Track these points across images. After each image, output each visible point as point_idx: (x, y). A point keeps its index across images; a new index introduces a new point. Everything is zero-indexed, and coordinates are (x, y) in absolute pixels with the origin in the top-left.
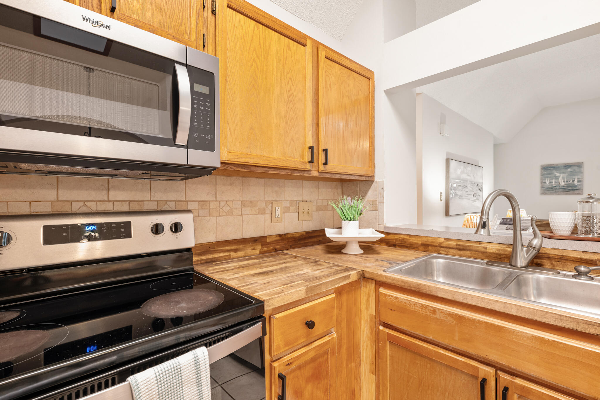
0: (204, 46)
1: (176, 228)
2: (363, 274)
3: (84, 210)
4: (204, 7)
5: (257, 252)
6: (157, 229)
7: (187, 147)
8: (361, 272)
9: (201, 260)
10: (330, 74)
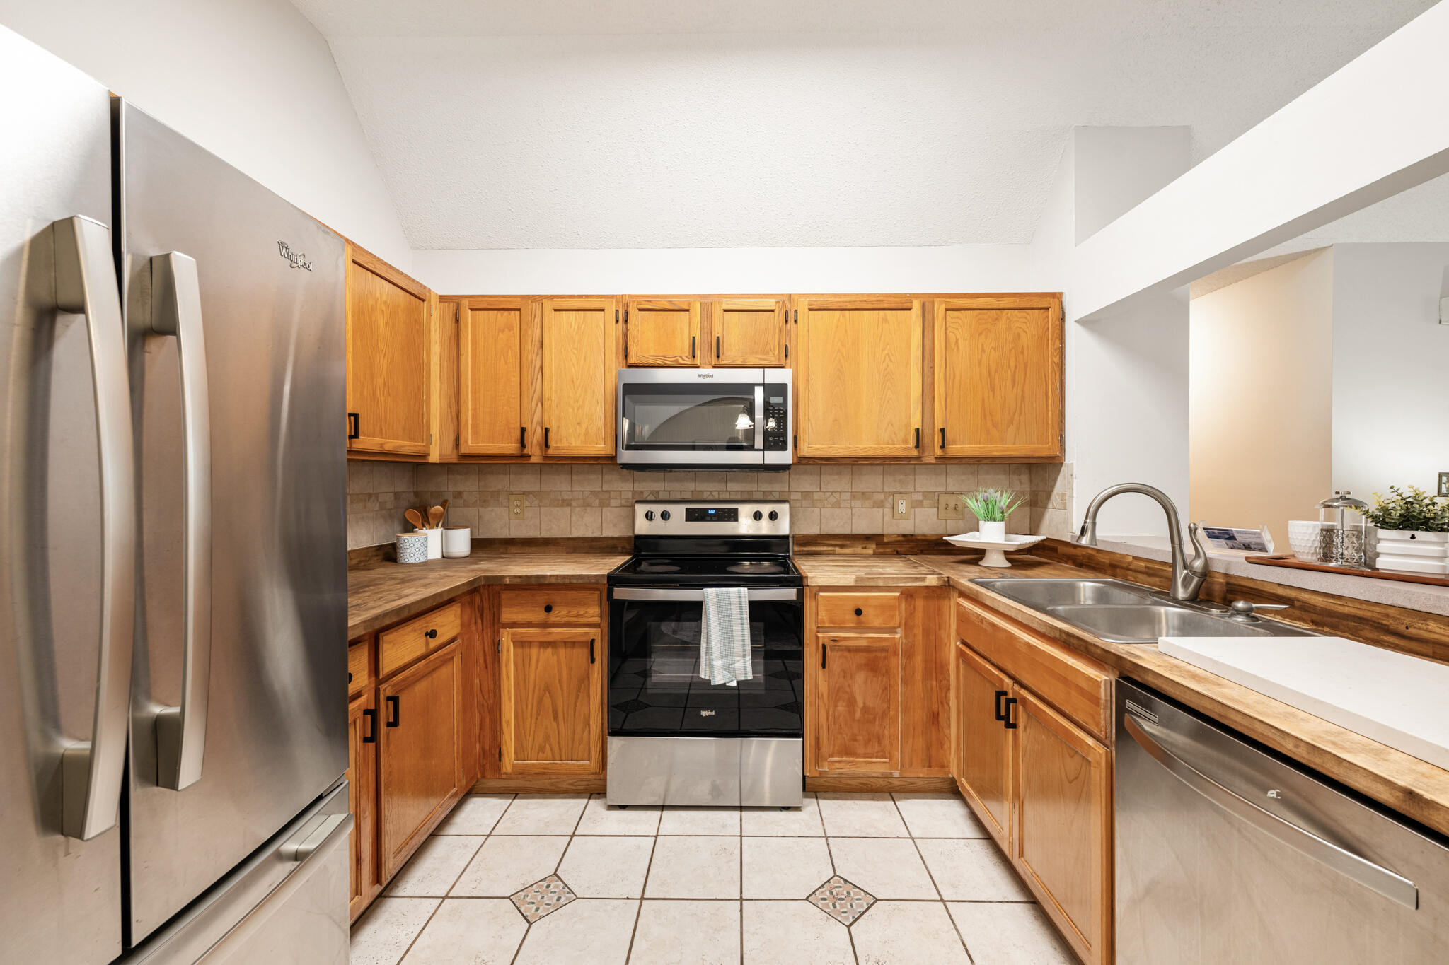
0: (786, 356)
1: (773, 516)
2: (949, 580)
3: (711, 498)
4: (787, 321)
5: (870, 551)
6: (757, 516)
7: (763, 450)
8: (946, 579)
9: (803, 551)
10: (957, 329)
